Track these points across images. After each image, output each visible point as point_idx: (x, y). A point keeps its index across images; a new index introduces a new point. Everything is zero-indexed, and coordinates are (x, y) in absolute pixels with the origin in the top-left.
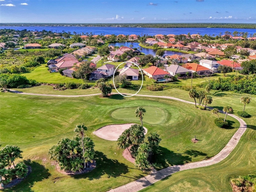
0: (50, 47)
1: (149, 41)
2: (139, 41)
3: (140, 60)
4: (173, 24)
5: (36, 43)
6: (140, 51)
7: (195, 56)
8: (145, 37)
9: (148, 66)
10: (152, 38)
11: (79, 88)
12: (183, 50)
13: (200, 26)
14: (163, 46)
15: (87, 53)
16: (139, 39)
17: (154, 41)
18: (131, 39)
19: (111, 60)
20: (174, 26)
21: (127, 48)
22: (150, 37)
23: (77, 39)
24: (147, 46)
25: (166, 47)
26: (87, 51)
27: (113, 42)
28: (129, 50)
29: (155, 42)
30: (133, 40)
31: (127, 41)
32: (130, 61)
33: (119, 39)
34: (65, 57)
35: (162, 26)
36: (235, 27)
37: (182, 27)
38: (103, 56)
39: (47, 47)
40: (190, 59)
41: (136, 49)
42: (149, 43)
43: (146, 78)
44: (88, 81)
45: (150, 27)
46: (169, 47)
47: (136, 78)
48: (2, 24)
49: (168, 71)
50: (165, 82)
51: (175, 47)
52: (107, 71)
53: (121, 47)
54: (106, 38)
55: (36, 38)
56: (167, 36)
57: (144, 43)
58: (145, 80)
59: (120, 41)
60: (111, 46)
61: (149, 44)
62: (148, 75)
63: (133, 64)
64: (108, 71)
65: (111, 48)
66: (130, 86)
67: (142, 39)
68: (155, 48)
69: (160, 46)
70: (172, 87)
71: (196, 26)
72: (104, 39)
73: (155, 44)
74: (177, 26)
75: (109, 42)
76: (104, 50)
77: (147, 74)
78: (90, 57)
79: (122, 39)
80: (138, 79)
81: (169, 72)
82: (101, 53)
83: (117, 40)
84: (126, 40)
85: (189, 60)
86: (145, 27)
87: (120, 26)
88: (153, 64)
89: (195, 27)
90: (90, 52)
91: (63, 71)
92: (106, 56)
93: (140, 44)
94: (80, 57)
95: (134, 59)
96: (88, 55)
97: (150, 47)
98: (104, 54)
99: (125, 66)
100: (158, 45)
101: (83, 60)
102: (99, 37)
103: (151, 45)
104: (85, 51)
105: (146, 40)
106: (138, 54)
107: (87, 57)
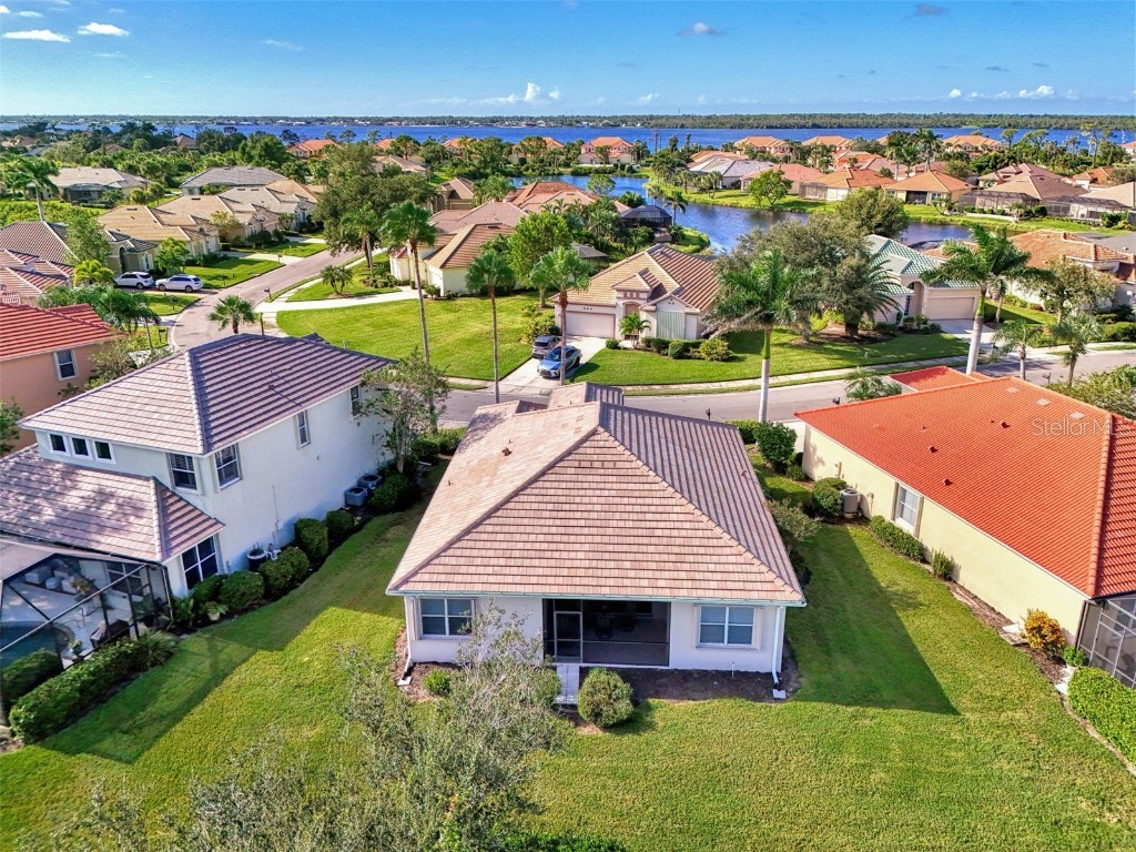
1: (708, 164)
2: (645, 170)
6: (671, 213)
9: (800, 339)
14: (822, 187)
15: (239, 226)
17: (742, 161)
18: (592, 161)
22: (709, 150)
24: (703, 190)
28: (587, 200)
29: (757, 169)
30: (610, 165)
31: (570, 170)
32: (603, 290)
33: (523, 161)
43: (909, 604)
45: (682, 126)
52: (183, 473)
53: (530, 188)
54: (445, 154)
57: (682, 175)
59: (527, 169)
60: (455, 183)
61: (719, 179)
63: (633, 324)
65: (454, 195)
67: (664, 160)
68: (766, 202)
69: (795, 188)
73: (765, 178)
78: (257, 256)
79: (542, 161)
80: (775, 668)
83: (511, 165)
84: (567, 165)
86: (662, 126)
87: (542, 123)
88: (852, 328)
94: (130, 250)
95: (643, 273)
96: (249, 239)
97: (727, 196)
98: (361, 222)
99: (544, 345)
100: (788, 184)
101: (158, 282)
102: (405, 146)
103: (727, 182)
104: (235, 207)
105: (689, 161)
106: (657, 235)
107: (240, 254)
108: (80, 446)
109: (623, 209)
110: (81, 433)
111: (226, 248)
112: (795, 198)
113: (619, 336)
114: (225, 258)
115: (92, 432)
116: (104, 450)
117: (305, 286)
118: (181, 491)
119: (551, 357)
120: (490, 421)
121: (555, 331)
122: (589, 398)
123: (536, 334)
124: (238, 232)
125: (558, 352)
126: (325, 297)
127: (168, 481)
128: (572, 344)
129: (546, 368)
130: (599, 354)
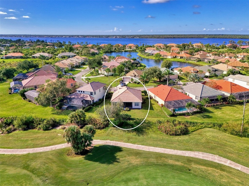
0: (34, 57)
1: (148, 51)
2: (138, 51)
3: (144, 76)
4: (169, 35)
5: (20, 52)
6: (140, 62)
7: (214, 68)
8: (143, 46)
9: (153, 82)
10: (151, 47)
11: (38, 128)
12: (191, 60)
13: (197, 37)
14: (167, 56)
15: (74, 65)
16: (137, 49)
17: (154, 50)
18: (128, 49)
19: (103, 73)
20: (171, 37)
21: (123, 58)
22: (149, 47)
23: (68, 49)
24: (147, 56)
25: (170, 57)
26: (75, 62)
27: (109, 52)
28: (127, 60)
29: (156, 52)
30: (131, 50)
31: (124, 50)
32: (128, 75)
33: (115, 49)
34: (39, 71)
35: (159, 37)
36: (232, 37)
37: (179, 38)
38: (94, 68)
39: (31, 56)
40: (210, 72)
41: (135, 60)
42: (150, 52)
43: (154, 104)
44: (60, 111)
45: (147, 38)
46: (173, 57)
47: (138, 105)
48: (2, 36)
49: (186, 92)
50: (188, 114)
51: (180, 57)
53: (117, 57)
54: (101, 48)
55: (25, 48)
56: (168, 45)
57: (144, 53)
58: (153, 110)
59: (116, 51)
60: (105, 56)
61: (150, 54)
62: (157, 100)
63: (132, 80)
64: (93, 93)
65: (105, 58)
66: (128, 121)
67: (141, 49)
68: (157, 58)
69: (162, 56)
70: (203, 125)
71: (193, 37)
72: (99, 49)
73: (157, 54)
74: (175, 37)
75: (104, 52)
76: (94, 61)
77: (155, 98)
78: (77, 69)
79: (119, 49)
80: (141, 108)
81: (188, 94)
82: (90, 64)
83: (113, 50)
85: (207, 74)
86: (143, 38)
87: (118, 37)
88: (160, 80)
89: (191, 38)
90: (79, 63)
91: (26, 93)
92: (97, 69)
93: (139, 54)
94: (62, 69)
95: (134, 73)
96: (75, 67)
97: (151, 57)
98: (95, 65)
99: (121, 82)
100: (161, 55)
101: (66, 74)
102: (94, 47)
103: (151, 54)
104: (72, 61)
105: (145, 50)
106: (138, 65)
107: (74, 69)
108: (81, 92)
109: (132, 61)
110: (79, 90)
111: (72, 68)
112: (162, 57)
113: (131, 81)
114: (73, 70)
115: (83, 90)
116: (84, 92)
117: (87, 74)
118: (91, 95)
119: (122, 84)
120: (116, 90)
121: (122, 81)
122: (126, 87)
123: (120, 81)
124: (74, 66)
125: (123, 83)
126: (90, 76)
127: (90, 95)
128: (125, 82)
129: (122, 85)
130: (128, 84)
